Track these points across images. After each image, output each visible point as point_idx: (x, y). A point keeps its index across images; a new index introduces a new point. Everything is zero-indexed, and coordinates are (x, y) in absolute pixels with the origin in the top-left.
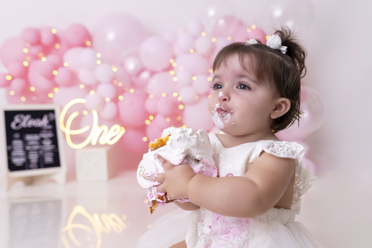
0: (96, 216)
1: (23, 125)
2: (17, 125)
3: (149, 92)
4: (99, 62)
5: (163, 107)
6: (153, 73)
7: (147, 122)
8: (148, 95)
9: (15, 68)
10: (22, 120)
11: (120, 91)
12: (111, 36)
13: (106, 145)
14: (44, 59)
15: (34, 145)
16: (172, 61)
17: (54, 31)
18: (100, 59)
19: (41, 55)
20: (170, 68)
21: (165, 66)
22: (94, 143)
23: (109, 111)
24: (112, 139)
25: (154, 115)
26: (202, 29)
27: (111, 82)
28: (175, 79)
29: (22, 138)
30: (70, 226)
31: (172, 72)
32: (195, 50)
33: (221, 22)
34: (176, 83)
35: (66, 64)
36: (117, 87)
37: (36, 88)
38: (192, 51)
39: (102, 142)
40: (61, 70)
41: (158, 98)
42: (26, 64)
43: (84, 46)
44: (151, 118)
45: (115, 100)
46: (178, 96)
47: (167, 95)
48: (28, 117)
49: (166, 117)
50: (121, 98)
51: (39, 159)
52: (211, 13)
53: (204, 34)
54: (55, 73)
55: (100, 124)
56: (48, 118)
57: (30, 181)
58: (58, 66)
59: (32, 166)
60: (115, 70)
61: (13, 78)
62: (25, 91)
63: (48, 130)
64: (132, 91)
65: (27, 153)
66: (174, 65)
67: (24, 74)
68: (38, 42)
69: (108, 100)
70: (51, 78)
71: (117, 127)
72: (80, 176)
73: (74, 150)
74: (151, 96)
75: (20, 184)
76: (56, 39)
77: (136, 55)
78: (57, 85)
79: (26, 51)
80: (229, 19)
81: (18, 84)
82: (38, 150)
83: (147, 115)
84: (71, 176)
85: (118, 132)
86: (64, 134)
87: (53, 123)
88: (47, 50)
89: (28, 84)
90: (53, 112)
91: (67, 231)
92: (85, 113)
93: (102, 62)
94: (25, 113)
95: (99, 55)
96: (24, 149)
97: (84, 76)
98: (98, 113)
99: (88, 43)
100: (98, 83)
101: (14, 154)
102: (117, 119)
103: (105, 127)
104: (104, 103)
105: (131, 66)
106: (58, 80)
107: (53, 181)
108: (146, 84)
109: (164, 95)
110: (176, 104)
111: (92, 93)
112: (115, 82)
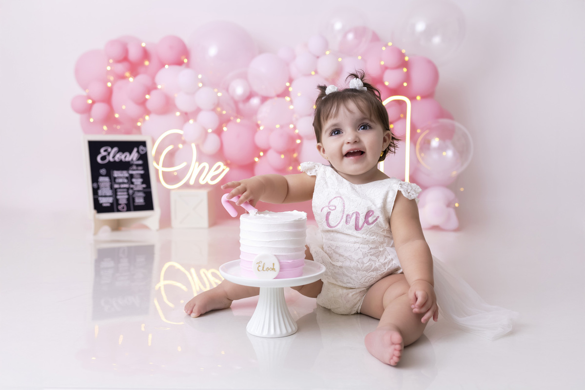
0: (193, 270)
1: (110, 158)
2: (103, 158)
3: (259, 122)
4: (200, 85)
5: (276, 141)
6: (264, 99)
7: (256, 159)
8: (258, 126)
9: (97, 90)
10: (109, 154)
11: (224, 121)
12: (213, 51)
13: (206, 185)
14: (131, 79)
15: (123, 183)
16: (288, 84)
17: (143, 45)
18: (201, 81)
19: (127, 74)
20: (285, 93)
21: (280, 90)
22: (192, 182)
23: (211, 145)
24: (214, 178)
25: (265, 151)
26: (326, 46)
27: (214, 110)
28: (291, 107)
29: (109, 175)
30: (162, 283)
31: (288, 99)
32: (316, 72)
33: (350, 36)
34: (293, 112)
35: (159, 87)
36: (220, 115)
37: (119, 114)
38: (313, 73)
39: (202, 182)
40: (154, 93)
41: (270, 130)
42: (109, 85)
43: (180, 63)
44: (262, 154)
45: (219, 132)
46: (295, 128)
47: (282, 127)
48: (115, 149)
49: (280, 153)
50: (225, 129)
51: (128, 199)
52: (338, 26)
53: (328, 53)
54: (147, 97)
55: (200, 160)
56: (138, 152)
57: (117, 226)
58: (151, 88)
59: (120, 207)
60: (220, 94)
61: (94, 102)
62: (109, 119)
63: (138, 165)
64: (238, 120)
65: (115, 192)
66: (290, 89)
67: (108, 98)
68: (125, 59)
69: (210, 131)
70: (143, 103)
71: (220, 163)
72: (175, 222)
73: (169, 191)
74: (262, 128)
75: (107, 228)
76: (146, 54)
77: (244, 76)
78: (148, 112)
79: (109, 68)
80: (360, 32)
81: (99, 109)
82: (128, 189)
83: (257, 150)
84: (166, 222)
85: (222, 169)
86: (157, 171)
87: (144, 157)
88: (134, 68)
89: (111, 111)
90: (143, 144)
91: (160, 287)
92: (181, 146)
93: (204, 85)
94: (112, 144)
95: (200, 76)
96: (112, 187)
97: (182, 102)
98: (197, 146)
99: (186, 61)
100: (198, 110)
101: (100, 192)
102: (220, 155)
103: (206, 164)
104: (206, 133)
105: (239, 90)
106: (149, 105)
107: (145, 227)
108: (255, 112)
109: (278, 126)
110: (292, 138)
111: (191, 121)
112: (219, 109)
